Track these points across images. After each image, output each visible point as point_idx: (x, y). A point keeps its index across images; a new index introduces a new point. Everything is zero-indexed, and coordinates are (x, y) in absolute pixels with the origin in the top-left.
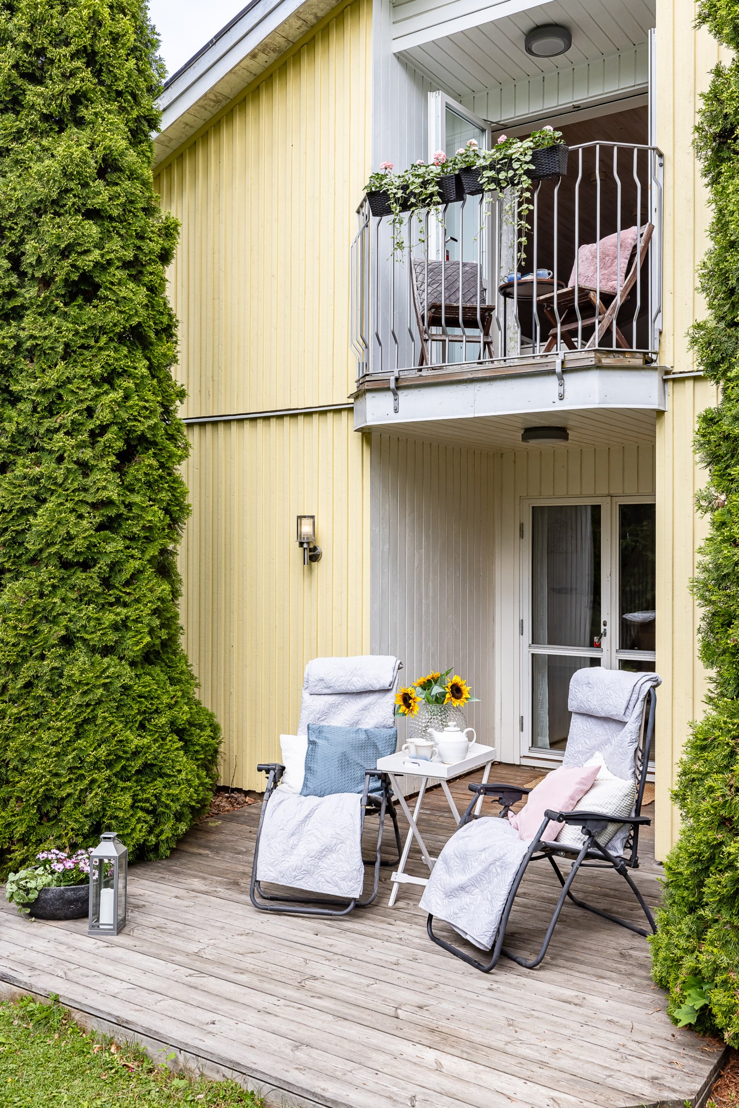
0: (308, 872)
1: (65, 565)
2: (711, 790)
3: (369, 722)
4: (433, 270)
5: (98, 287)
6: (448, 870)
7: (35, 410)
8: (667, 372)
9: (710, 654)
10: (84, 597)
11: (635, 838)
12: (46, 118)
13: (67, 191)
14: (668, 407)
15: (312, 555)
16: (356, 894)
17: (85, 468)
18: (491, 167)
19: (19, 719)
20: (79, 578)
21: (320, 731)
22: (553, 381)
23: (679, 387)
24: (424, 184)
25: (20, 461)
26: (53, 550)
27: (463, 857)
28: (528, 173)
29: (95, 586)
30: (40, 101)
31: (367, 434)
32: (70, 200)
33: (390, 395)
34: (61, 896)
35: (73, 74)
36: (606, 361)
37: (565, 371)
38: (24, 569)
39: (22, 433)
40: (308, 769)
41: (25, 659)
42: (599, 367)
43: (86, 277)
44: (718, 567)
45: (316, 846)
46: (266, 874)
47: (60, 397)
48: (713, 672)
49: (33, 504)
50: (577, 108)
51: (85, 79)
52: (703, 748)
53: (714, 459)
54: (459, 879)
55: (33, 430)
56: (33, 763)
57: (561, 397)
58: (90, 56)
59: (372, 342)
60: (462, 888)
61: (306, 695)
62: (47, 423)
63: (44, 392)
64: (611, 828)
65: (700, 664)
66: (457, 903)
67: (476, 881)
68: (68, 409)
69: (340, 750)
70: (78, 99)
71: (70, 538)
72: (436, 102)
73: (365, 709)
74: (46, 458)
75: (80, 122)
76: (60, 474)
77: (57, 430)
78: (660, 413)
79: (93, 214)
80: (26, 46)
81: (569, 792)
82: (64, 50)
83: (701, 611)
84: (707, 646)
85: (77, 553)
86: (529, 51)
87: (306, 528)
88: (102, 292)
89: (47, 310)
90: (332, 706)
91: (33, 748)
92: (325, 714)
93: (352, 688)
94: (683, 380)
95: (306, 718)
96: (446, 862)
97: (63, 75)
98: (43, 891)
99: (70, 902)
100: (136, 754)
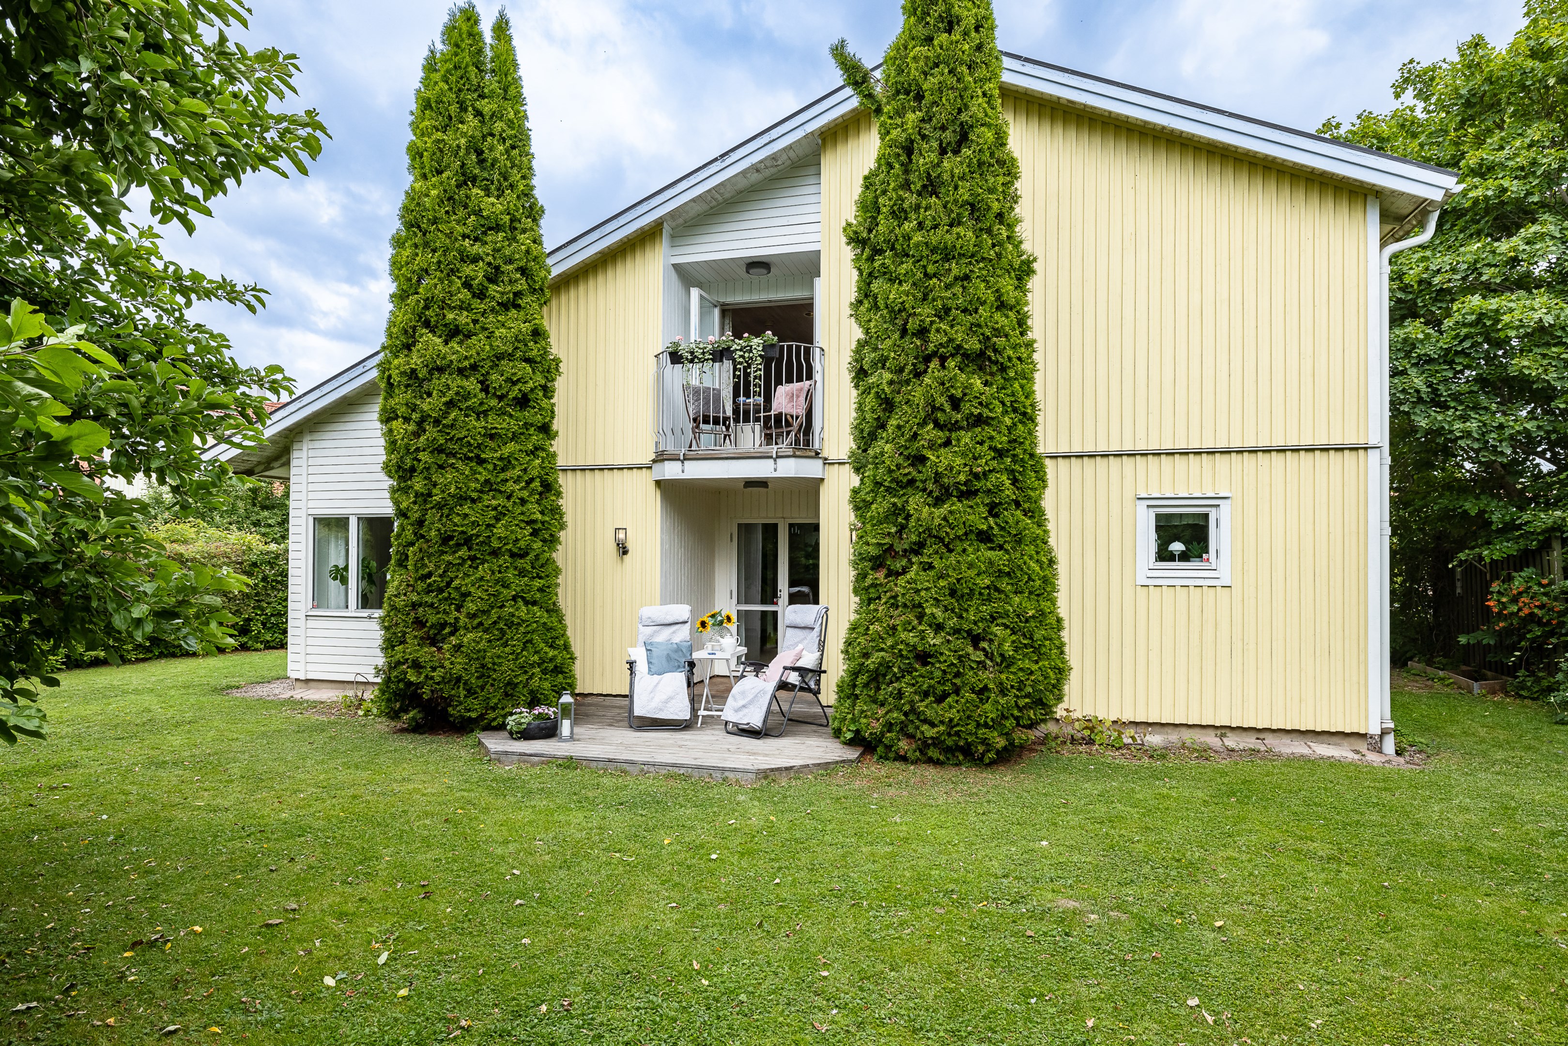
0: (661, 710)
1: (513, 555)
2: (859, 643)
3: (677, 639)
4: (696, 391)
5: (529, 400)
6: (735, 700)
7: (495, 469)
8: (826, 459)
9: (856, 592)
10: (522, 573)
11: (819, 681)
12: (499, 304)
13: (517, 348)
14: (826, 477)
15: (623, 550)
16: (688, 718)
17: (523, 501)
18: (741, 350)
19: (490, 641)
20: (520, 563)
21: (651, 644)
22: (772, 461)
23: (831, 467)
24: (703, 353)
25: (485, 497)
26: (508, 547)
27: (743, 693)
28: (760, 356)
29: (529, 568)
30: (498, 295)
31: (658, 483)
32: (519, 354)
33: (679, 463)
34: (538, 726)
35: (516, 281)
36: (798, 453)
37: (778, 457)
38: (487, 558)
39: (487, 481)
40: (649, 663)
41: (493, 608)
42: (794, 456)
43: (525, 395)
44: (860, 554)
45: (664, 697)
46: (638, 711)
47: (509, 462)
48: (857, 599)
49: (493, 522)
50: (770, 301)
51: (522, 285)
52: (854, 629)
53: (857, 508)
54: (741, 703)
55: (493, 480)
56: (500, 664)
57: (775, 470)
58: (523, 271)
59: (669, 433)
60: (744, 706)
61: (640, 626)
62: (502, 476)
63: (501, 459)
64: (810, 675)
65: (852, 595)
66: (741, 714)
67: (751, 702)
68: (514, 468)
69: (665, 653)
70: (518, 294)
71: (517, 540)
72: (695, 293)
73: (674, 632)
74: (498, 495)
75: (517, 307)
76: (509, 505)
77: (507, 480)
78: (822, 480)
79: (528, 360)
80: (489, 264)
81: (791, 660)
82: (511, 267)
83: (854, 573)
84: (855, 588)
85: (520, 549)
86: (748, 272)
87: (621, 535)
88: (532, 403)
89: (502, 413)
90: (655, 632)
91: (499, 657)
92: (652, 636)
93: (667, 622)
94: (833, 464)
95: (641, 639)
96: (733, 697)
97: (510, 281)
98: (529, 724)
99: (543, 729)
100: (551, 660)
